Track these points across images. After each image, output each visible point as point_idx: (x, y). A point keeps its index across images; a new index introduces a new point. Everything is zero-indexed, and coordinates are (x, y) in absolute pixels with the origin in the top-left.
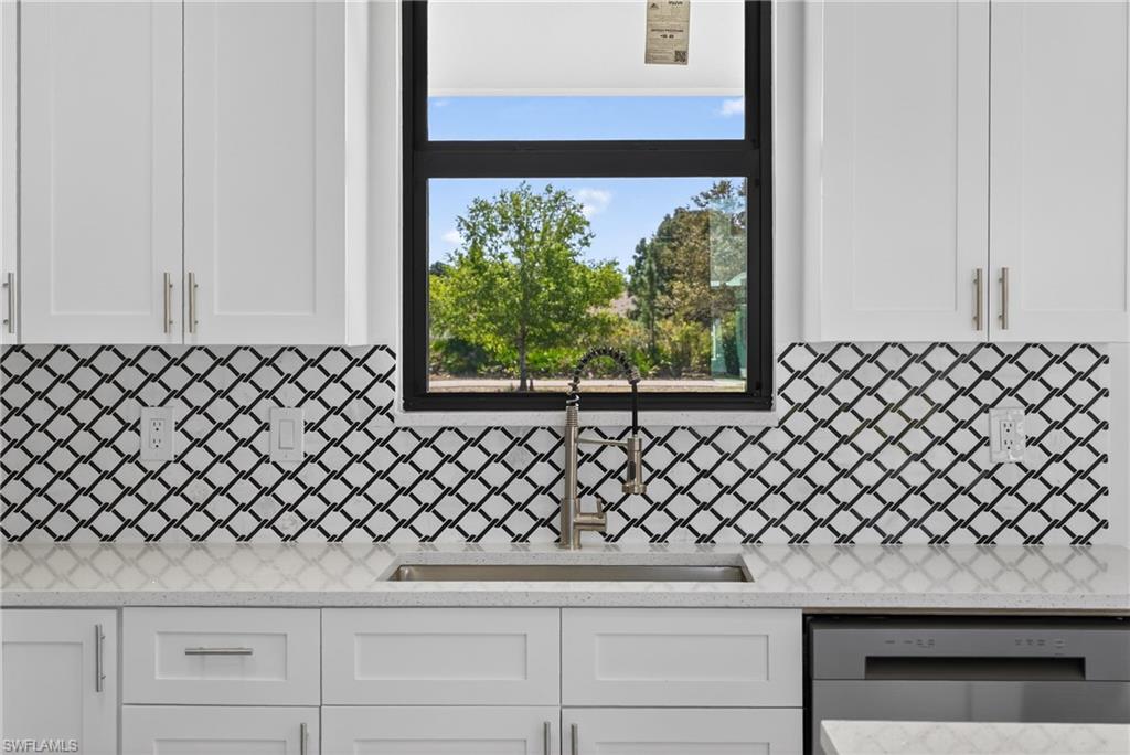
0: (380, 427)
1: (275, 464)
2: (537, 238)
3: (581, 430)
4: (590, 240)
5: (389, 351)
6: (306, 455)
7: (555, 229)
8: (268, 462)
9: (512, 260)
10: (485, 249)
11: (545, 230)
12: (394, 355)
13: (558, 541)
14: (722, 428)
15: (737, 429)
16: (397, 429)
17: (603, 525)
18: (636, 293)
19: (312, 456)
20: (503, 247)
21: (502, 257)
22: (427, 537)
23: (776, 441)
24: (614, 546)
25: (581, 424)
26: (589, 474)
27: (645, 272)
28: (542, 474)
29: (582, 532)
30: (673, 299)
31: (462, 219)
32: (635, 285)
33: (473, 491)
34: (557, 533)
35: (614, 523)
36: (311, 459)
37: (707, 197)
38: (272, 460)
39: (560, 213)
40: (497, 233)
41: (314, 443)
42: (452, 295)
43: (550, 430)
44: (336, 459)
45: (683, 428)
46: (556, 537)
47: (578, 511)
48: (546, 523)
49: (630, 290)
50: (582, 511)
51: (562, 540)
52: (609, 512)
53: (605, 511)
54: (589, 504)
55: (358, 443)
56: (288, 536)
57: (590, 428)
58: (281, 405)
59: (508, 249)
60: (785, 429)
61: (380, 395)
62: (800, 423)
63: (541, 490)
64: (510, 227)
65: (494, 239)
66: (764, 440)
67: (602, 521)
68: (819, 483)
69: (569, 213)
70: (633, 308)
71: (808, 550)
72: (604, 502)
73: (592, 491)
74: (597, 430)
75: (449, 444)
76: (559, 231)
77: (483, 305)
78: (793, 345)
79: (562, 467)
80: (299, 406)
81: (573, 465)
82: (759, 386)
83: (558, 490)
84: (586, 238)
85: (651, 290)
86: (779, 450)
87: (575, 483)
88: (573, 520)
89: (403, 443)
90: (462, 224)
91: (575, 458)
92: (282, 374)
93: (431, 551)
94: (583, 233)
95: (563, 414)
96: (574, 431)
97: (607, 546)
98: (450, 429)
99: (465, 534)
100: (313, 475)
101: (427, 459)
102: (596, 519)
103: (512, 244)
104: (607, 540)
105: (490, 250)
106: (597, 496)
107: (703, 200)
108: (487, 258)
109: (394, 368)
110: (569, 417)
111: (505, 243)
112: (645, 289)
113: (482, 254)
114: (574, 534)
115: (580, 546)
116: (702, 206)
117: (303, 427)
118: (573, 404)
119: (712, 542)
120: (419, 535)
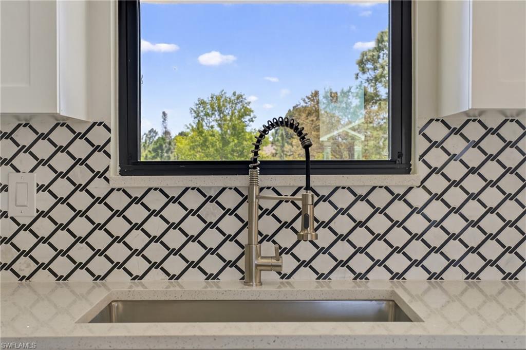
0: (99, 188)
1: (12, 218)
2: (228, 118)
3: (261, 189)
4: (254, 119)
5: (105, 126)
6: (38, 211)
7: (237, 114)
8: (7, 217)
9: (217, 129)
10: (204, 123)
11: (232, 114)
12: (109, 130)
13: (243, 278)
14: (374, 188)
15: (387, 188)
16: (112, 190)
17: (280, 266)
18: (275, 145)
19: (43, 212)
20: (212, 122)
21: (212, 127)
22: (137, 276)
23: (418, 198)
24: (288, 283)
25: (261, 185)
26: (268, 225)
27: (279, 135)
28: (230, 225)
29: (262, 272)
30: (293, 147)
31: (192, 109)
32: (275, 141)
33: (174, 239)
34: (242, 272)
35: (288, 264)
36: (42, 214)
37: (309, 98)
38: (9, 215)
39: (239, 106)
40: (209, 116)
41: (45, 201)
42: (188, 145)
43: (236, 189)
44: (62, 214)
45: (344, 188)
46: (242, 276)
47: (259, 255)
48: (233, 264)
49: (272, 143)
50: (262, 255)
51: (247, 277)
52: (283, 255)
53: (281, 254)
54: (268, 249)
55: (81, 201)
56: (24, 277)
57: (268, 188)
58: (18, 171)
59: (215, 124)
60: (424, 188)
61: (98, 162)
62: (437, 184)
63: (229, 238)
64: (216, 113)
65: (208, 118)
66: (408, 197)
67: (279, 263)
68: (451, 232)
69: (243, 107)
70: (274, 151)
71: (444, 285)
72: (280, 247)
73: (270, 238)
74: (274, 190)
75: (155, 201)
76: (239, 115)
77: (202, 150)
78: (431, 121)
79: (246, 220)
80: (32, 171)
81: (255, 217)
82: (400, 156)
83: (243, 238)
84: (252, 119)
85: (283, 143)
86: (420, 205)
87: (257, 232)
88: (255, 262)
89: (118, 201)
90: (193, 111)
91: (256, 212)
92: (18, 145)
93: (140, 288)
94: (250, 116)
95: (247, 177)
96: (256, 190)
97: (282, 283)
98: (156, 189)
99: (168, 274)
100: (44, 227)
101: (137, 213)
102: (274, 262)
103: (216, 121)
104: (282, 278)
105: (206, 124)
106: (274, 242)
107: (307, 100)
108: (205, 128)
109: (109, 140)
110: (252, 179)
111: (214, 121)
112: (280, 143)
113: (202, 126)
114: (256, 272)
115: (261, 283)
116: (306, 103)
117: (36, 188)
118: (255, 168)
119: (367, 279)
120: (131, 274)
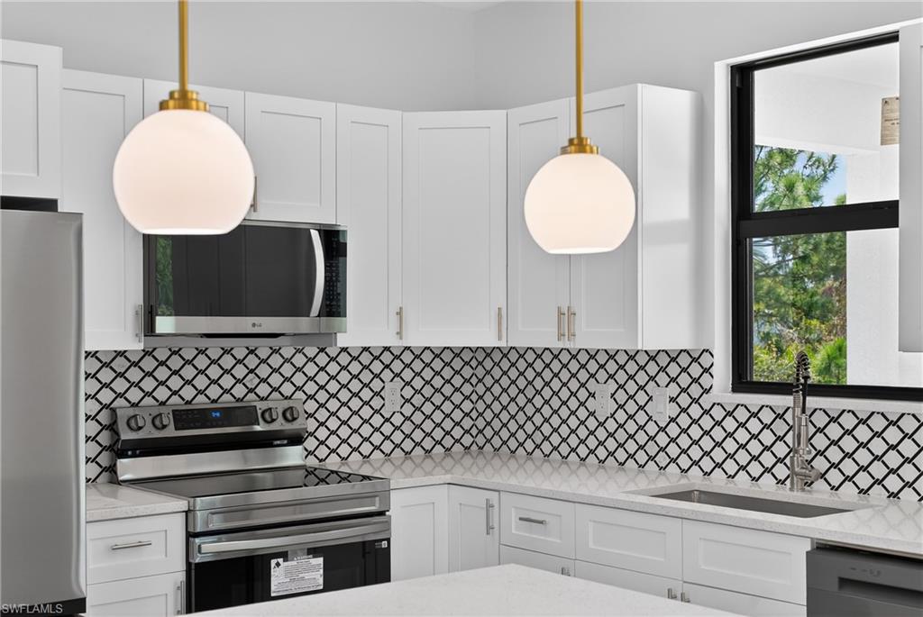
0: (706, 401)
1: (655, 422)
3: (816, 410)
5: (710, 353)
6: (670, 417)
8: (652, 420)
12: (712, 356)
14: (903, 415)
15: (914, 416)
16: (714, 404)
19: (673, 418)
35: (836, 477)
36: (672, 420)
38: (654, 419)
41: (674, 410)
44: (684, 421)
53: (830, 468)
55: (695, 411)
56: (662, 467)
57: (820, 409)
58: (658, 386)
72: (830, 462)
73: (822, 453)
74: (824, 411)
75: (742, 415)
80: (667, 386)
92: (659, 366)
93: (757, 489)
95: (791, 398)
96: (797, 410)
98: (742, 406)
99: (751, 476)
100: (673, 430)
102: (807, 472)
104: (832, 489)
106: (825, 457)
109: (712, 364)
110: (795, 400)
117: (668, 400)
118: (797, 392)
119: (899, 498)
120: (727, 474)
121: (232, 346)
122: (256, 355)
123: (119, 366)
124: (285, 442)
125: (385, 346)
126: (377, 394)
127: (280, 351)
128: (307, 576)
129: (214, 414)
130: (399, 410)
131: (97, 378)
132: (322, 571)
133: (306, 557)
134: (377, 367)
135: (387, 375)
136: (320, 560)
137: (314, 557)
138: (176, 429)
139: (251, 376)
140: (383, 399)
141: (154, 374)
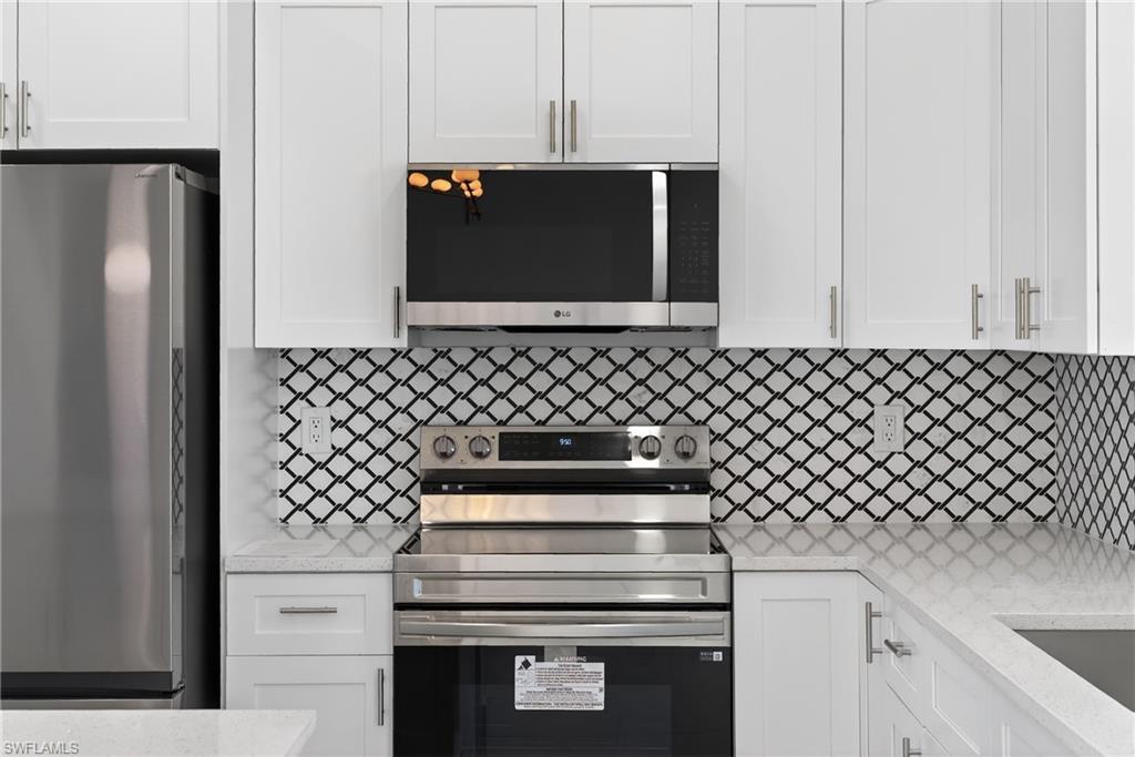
121: (609, 345)
122: (648, 360)
123: (440, 370)
124: (687, 487)
125: (876, 348)
126: (861, 423)
127: (688, 354)
128: (576, 687)
129: (562, 441)
130: (902, 450)
131: (409, 386)
132: (602, 684)
133: (575, 659)
134: (859, 381)
135: (879, 395)
136: (600, 667)
137: (588, 661)
138: (500, 459)
139: (639, 389)
140: (872, 432)
141: (490, 382)
